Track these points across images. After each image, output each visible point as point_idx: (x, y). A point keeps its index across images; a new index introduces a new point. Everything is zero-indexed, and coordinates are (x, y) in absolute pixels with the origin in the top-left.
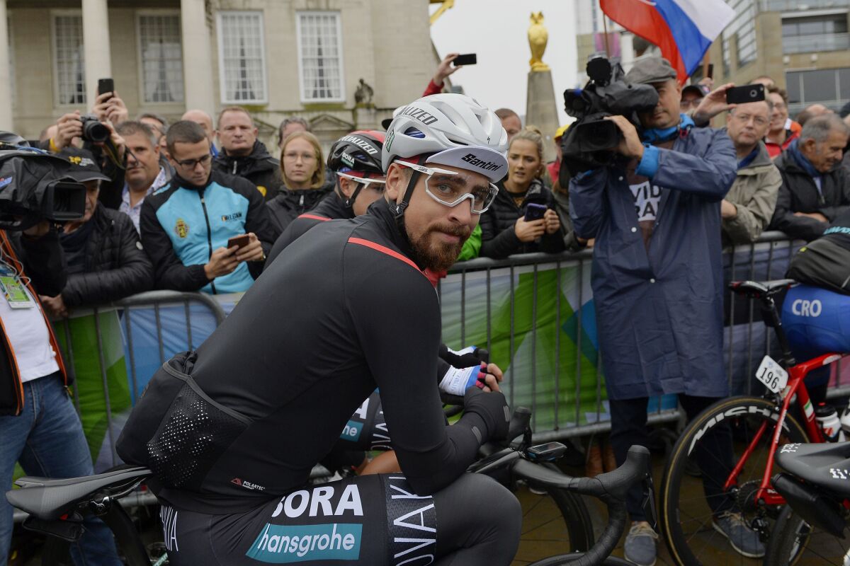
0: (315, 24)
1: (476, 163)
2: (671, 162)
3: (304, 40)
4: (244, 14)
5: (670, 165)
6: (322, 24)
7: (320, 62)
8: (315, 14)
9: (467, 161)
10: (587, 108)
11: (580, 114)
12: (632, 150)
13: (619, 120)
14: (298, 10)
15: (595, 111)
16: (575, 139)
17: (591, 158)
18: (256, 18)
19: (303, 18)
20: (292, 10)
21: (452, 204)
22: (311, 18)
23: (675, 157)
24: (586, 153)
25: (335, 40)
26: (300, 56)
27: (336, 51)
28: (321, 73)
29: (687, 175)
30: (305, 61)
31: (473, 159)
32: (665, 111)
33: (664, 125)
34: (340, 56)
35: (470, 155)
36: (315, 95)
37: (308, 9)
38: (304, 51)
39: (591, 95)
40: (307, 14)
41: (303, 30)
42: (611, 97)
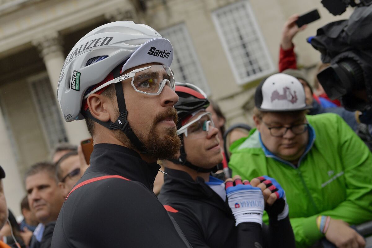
0: (230, 17)
1: (157, 53)
3: (225, 33)
4: (171, 30)
6: (236, 15)
7: (244, 46)
8: (227, 9)
9: (152, 54)
14: (213, 11)
18: (181, 30)
19: (218, 16)
20: (207, 12)
21: (158, 93)
22: (225, 13)
25: (251, 24)
26: (225, 47)
27: (254, 32)
28: (248, 55)
30: (231, 50)
31: (155, 51)
34: (259, 34)
35: (152, 48)
36: (248, 74)
37: (220, 7)
38: (228, 42)
40: (221, 11)
41: (222, 25)
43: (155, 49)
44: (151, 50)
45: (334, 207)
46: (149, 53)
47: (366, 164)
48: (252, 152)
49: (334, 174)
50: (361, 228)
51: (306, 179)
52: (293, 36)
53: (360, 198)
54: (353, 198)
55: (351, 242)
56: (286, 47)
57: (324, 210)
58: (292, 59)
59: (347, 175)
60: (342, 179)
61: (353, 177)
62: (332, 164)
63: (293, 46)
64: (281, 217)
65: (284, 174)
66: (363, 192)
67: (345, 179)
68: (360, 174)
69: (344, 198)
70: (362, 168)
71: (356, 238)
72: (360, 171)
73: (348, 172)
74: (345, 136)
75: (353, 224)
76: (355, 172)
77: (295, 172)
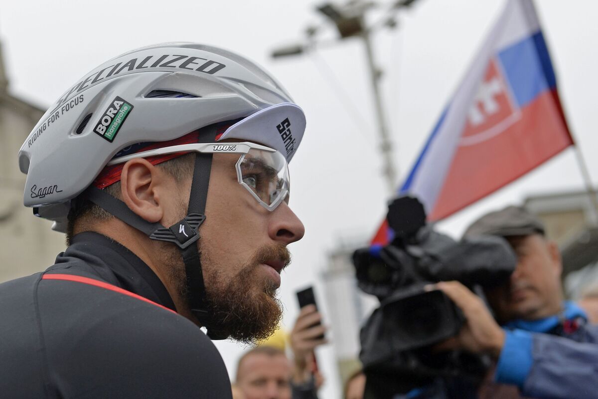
1: (287, 136)
2: (556, 355)
5: (553, 361)
10: (395, 277)
11: (383, 291)
12: (483, 340)
13: (453, 289)
15: (409, 282)
16: (382, 333)
17: (413, 363)
21: (271, 207)
23: (562, 349)
24: (404, 354)
29: (587, 378)
31: (286, 130)
32: (532, 288)
33: (533, 311)
35: (286, 121)
39: (399, 254)
42: (434, 258)
43: (289, 124)
44: (282, 123)
46: (278, 127)
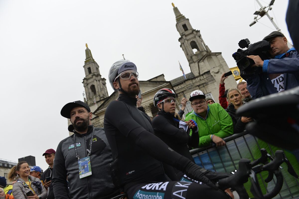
21: (129, 78)
32: (277, 48)
43: (126, 66)
44: (125, 66)
45: (217, 133)
46: (125, 67)
47: (227, 118)
48: (192, 116)
49: (217, 122)
50: (225, 139)
51: (208, 123)
52: (224, 80)
53: (225, 129)
54: (222, 129)
55: (220, 142)
56: (222, 84)
57: (214, 133)
58: (224, 88)
59: (221, 122)
60: (219, 123)
61: (223, 122)
62: (216, 119)
63: (224, 84)
64: (196, 132)
65: (201, 122)
66: (226, 126)
67: (220, 123)
68: (225, 121)
69: (220, 129)
70: (225, 119)
71: (222, 141)
72: (225, 120)
73: (221, 121)
74: (220, 109)
75: (223, 138)
76: (223, 121)
77: (205, 121)
